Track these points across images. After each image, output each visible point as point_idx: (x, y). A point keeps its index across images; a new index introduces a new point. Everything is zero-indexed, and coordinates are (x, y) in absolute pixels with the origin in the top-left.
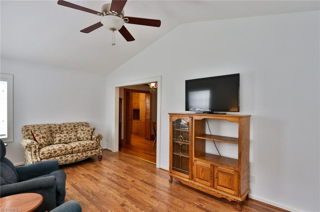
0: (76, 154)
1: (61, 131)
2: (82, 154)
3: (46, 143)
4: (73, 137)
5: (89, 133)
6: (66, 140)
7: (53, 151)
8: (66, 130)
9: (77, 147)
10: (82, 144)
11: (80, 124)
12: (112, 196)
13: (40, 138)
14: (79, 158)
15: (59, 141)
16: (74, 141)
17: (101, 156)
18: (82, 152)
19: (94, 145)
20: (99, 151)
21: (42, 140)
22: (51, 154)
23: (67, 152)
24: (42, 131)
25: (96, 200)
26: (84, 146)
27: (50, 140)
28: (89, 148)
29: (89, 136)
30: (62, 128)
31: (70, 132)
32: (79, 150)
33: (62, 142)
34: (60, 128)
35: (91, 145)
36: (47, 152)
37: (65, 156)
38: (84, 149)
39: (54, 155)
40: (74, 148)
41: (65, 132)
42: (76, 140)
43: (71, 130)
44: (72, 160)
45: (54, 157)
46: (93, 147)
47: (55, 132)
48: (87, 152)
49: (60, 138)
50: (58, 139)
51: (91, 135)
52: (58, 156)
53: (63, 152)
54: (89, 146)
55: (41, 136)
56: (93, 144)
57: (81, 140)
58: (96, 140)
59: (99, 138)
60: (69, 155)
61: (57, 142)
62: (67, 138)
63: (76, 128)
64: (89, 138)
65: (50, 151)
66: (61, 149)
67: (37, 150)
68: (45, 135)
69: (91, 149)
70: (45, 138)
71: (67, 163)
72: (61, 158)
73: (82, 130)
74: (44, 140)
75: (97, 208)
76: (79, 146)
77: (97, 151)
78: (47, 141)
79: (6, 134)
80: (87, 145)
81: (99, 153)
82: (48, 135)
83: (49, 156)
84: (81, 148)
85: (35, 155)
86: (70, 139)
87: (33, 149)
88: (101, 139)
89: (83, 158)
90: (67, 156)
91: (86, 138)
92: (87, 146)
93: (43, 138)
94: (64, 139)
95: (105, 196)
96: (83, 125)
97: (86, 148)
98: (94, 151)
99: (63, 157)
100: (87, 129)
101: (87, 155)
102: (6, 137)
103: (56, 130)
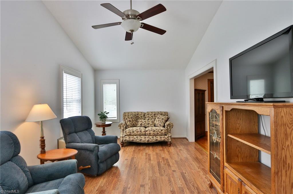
0: (148, 136)
1: (145, 118)
2: (153, 137)
3: (131, 125)
4: (151, 123)
5: (163, 121)
6: (145, 125)
7: (132, 131)
8: (148, 117)
9: (149, 131)
10: (153, 129)
11: (160, 113)
13: (128, 121)
14: (150, 140)
15: (140, 125)
16: (152, 126)
17: (170, 142)
18: (153, 135)
19: (163, 132)
20: (168, 137)
21: (129, 123)
22: (130, 133)
23: (141, 134)
24: (130, 117)
26: (154, 131)
27: (135, 124)
28: (158, 133)
29: (162, 123)
30: (146, 115)
31: (151, 119)
32: (150, 134)
33: (142, 126)
34: (144, 115)
35: (160, 131)
36: (128, 131)
37: (140, 137)
38: (154, 133)
39: (132, 134)
40: (146, 132)
41: (147, 118)
42: (153, 125)
43: (151, 118)
44: (145, 141)
45: (133, 135)
46: (162, 133)
47: (141, 118)
48: (157, 136)
49: (141, 123)
50: (140, 123)
51: (164, 123)
52: (136, 135)
53: (139, 133)
54: (158, 131)
55: (129, 119)
56: (162, 130)
57: (157, 126)
58: (167, 127)
59: (169, 126)
60: (143, 136)
61: (139, 125)
62: (146, 123)
63: (156, 116)
64: (162, 125)
65: (130, 131)
66: (138, 130)
67: (124, 129)
68: (131, 120)
69: (160, 134)
70: (131, 121)
71: (142, 142)
72: (137, 137)
73: (158, 118)
74: (130, 123)
76: (150, 130)
77: (166, 137)
78: (132, 124)
79: (116, 116)
80: (157, 130)
81: (167, 138)
82: (134, 120)
83: (130, 134)
84: (152, 132)
85: (123, 132)
86: (148, 124)
87: (122, 128)
88: (172, 127)
89: (153, 140)
90: (141, 136)
91: (160, 125)
92: (157, 132)
93: (130, 121)
94: (144, 123)
96: (161, 114)
97: (156, 133)
98: (163, 136)
99: (139, 137)
100: (162, 117)
101: (156, 139)
102: (116, 119)
103: (141, 117)
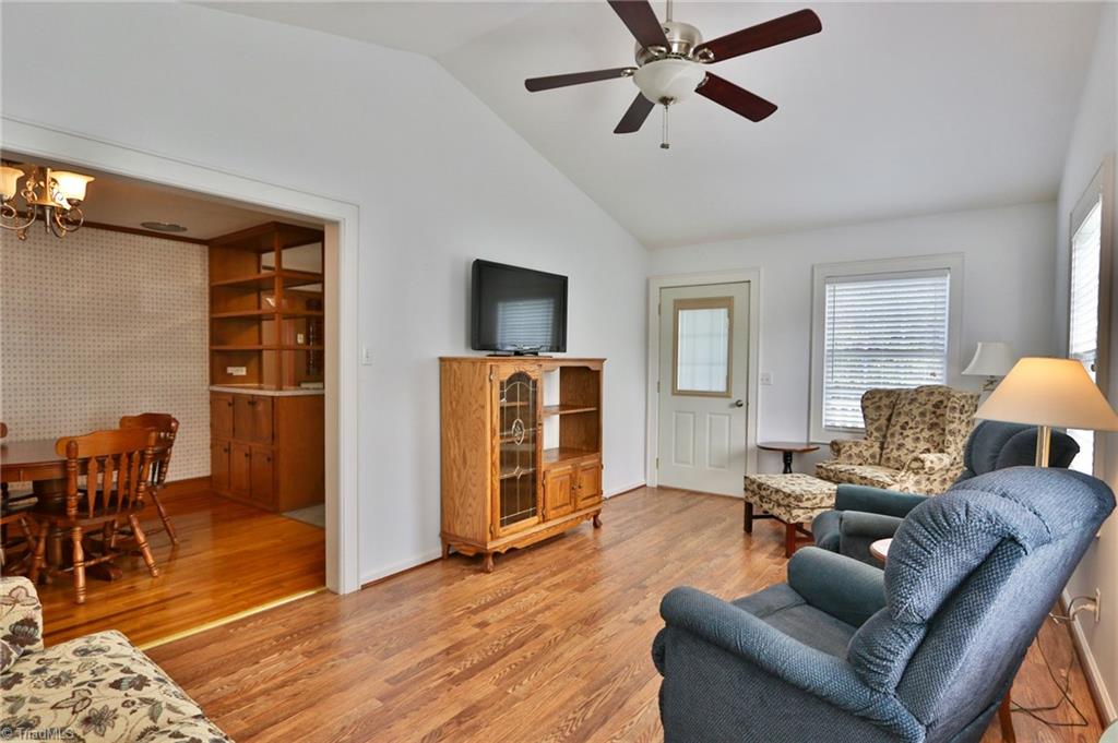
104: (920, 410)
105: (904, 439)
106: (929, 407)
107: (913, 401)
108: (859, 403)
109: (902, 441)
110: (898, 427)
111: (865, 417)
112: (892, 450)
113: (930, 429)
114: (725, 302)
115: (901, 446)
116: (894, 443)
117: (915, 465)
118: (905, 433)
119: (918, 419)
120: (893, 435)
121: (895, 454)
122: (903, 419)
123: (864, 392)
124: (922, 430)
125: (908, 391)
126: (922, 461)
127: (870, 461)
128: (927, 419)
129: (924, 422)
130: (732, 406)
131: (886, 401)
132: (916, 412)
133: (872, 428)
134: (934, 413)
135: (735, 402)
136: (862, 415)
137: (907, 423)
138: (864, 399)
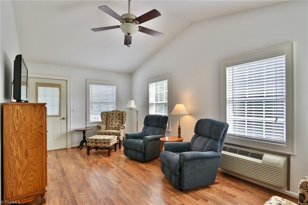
12: (127, 191)
25: (142, 188)
75: (141, 182)
95: (134, 192)
104: (115, 116)
105: (113, 122)
106: (117, 115)
107: (113, 114)
108: (100, 115)
109: (112, 123)
110: (110, 120)
111: (102, 119)
112: (110, 126)
113: (119, 120)
114: (59, 86)
115: (112, 125)
116: (110, 124)
117: (122, 127)
118: (113, 121)
119: (115, 118)
120: (109, 122)
121: (111, 126)
122: (111, 118)
123: (101, 112)
124: (117, 120)
125: (110, 112)
126: (124, 126)
127: (115, 129)
128: (117, 117)
129: (117, 118)
130: (61, 119)
131: (106, 114)
132: (114, 116)
133: (104, 121)
134: (119, 116)
135: (62, 118)
136: (101, 118)
137: (113, 119)
138: (101, 114)
